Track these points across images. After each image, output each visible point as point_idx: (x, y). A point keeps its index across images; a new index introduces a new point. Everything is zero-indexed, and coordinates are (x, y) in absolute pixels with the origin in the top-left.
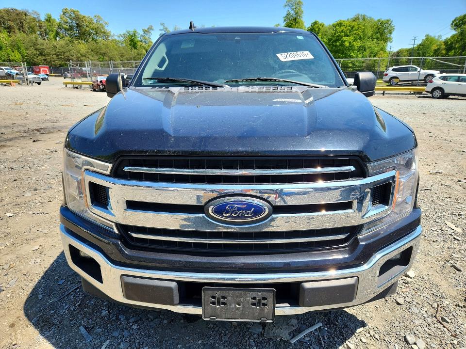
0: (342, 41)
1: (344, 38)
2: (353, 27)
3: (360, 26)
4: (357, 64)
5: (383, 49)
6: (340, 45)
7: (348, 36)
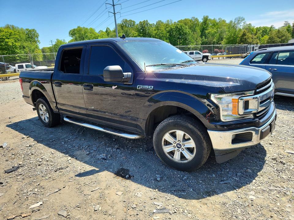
0: (6, 43)
1: (7, 40)
2: (11, 33)
3: (16, 33)
4: (23, 57)
5: (37, 47)
6: (5, 45)
7: (8, 39)
